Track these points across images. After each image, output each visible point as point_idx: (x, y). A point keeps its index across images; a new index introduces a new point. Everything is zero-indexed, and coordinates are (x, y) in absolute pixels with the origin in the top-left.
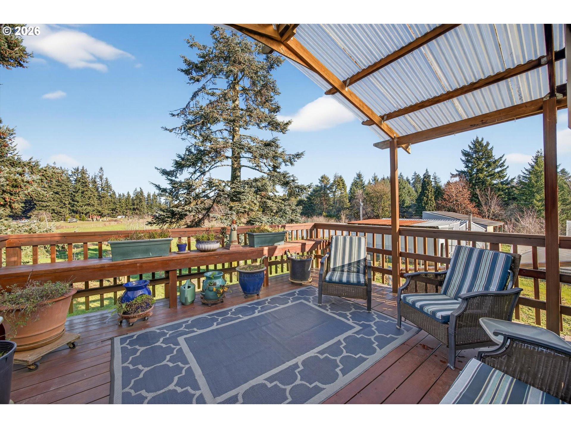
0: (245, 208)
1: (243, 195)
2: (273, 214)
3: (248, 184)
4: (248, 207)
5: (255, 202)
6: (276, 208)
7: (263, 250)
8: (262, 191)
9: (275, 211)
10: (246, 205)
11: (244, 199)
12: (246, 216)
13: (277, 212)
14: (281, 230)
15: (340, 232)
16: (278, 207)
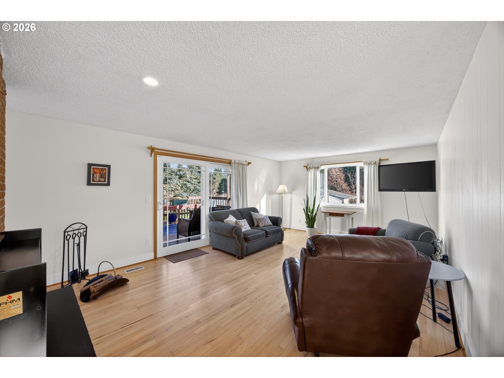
0: (172, 188)
1: (171, 180)
2: (191, 192)
3: (174, 173)
4: (174, 187)
5: (179, 184)
6: (193, 188)
7: (176, 207)
8: (183, 177)
9: (192, 190)
10: (173, 187)
11: (172, 183)
12: (173, 193)
13: (193, 191)
14: (186, 199)
15: (218, 200)
16: (194, 187)
